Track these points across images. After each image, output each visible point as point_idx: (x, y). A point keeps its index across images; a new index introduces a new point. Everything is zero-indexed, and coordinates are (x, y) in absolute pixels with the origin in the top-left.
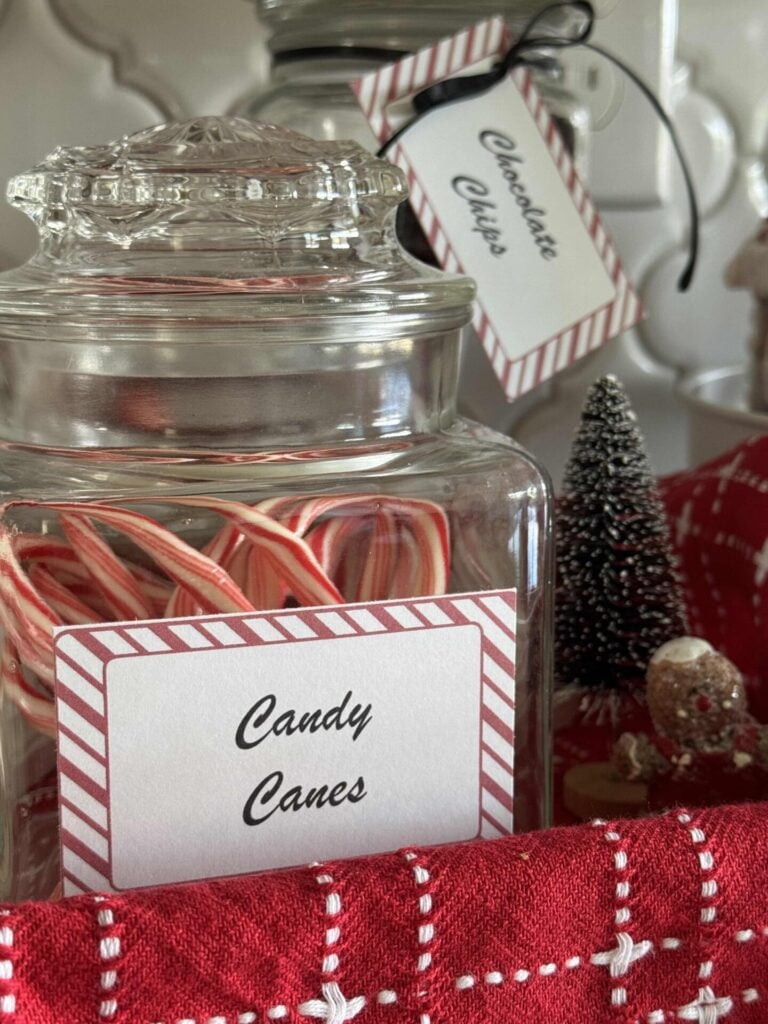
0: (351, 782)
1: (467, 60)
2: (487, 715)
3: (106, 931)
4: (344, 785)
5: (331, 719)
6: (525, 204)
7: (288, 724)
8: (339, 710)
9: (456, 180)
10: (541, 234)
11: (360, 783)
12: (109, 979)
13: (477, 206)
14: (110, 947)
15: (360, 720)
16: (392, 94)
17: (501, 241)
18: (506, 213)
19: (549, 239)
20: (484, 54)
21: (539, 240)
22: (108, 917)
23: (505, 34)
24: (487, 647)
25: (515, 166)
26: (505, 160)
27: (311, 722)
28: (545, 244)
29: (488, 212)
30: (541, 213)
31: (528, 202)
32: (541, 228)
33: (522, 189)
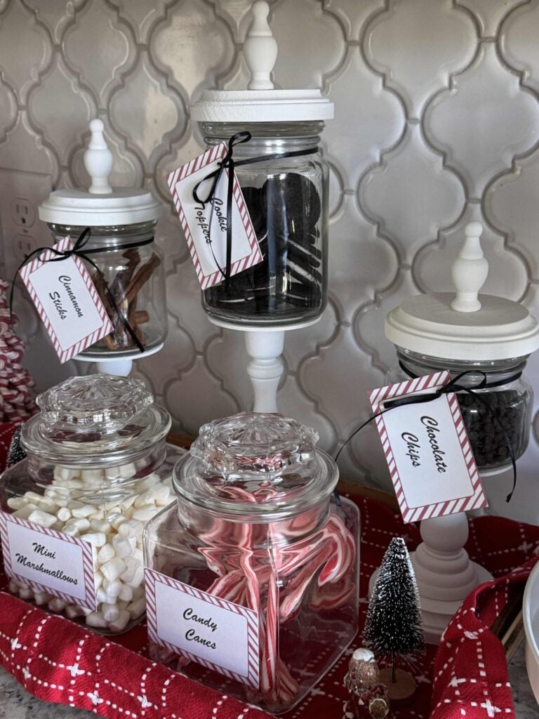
0: (212, 643)
1: (425, 387)
2: (250, 645)
4: (210, 642)
5: (206, 623)
6: (436, 449)
7: (195, 618)
9: (403, 435)
10: (441, 462)
11: (214, 644)
13: (410, 446)
15: (214, 627)
16: (385, 397)
17: (418, 461)
18: (425, 451)
19: (443, 464)
20: (435, 386)
21: (437, 464)
23: (448, 377)
24: (249, 625)
25: (435, 433)
26: (430, 430)
28: (441, 466)
29: (416, 448)
30: (444, 453)
31: (438, 448)
32: (441, 459)
33: (436, 442)
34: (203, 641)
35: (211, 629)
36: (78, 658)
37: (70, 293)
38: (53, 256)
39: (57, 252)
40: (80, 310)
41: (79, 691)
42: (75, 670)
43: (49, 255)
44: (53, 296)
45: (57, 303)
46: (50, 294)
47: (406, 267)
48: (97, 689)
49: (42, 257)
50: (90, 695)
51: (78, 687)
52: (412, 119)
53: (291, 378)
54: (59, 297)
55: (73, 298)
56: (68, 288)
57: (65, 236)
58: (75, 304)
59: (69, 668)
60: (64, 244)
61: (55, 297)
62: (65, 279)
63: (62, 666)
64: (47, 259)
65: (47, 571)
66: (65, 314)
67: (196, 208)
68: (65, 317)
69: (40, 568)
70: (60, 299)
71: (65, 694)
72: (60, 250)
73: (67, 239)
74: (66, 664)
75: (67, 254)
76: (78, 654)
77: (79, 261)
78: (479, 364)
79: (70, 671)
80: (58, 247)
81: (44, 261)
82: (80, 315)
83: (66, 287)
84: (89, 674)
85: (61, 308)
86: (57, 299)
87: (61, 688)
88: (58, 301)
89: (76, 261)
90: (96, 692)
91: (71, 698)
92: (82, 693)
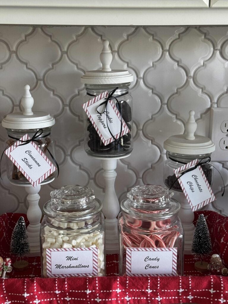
0: (157, 266)
1: (191, 166)
2: (173, 261)
3: (127, 280)
4: (156, 266)
5: (155, 259)
6: (198, 185)
7: (150, 259)
8: (156, 259)
9: (187, 183)
10: (200, 189)
11: (158, 266)
12: (127, 285)
13: (190, 186)
14: (128, 282)
15: (158, 260)
16: (179, 171)
17: (194, 190)
18: (195, 186)
19: (201, 189)
20: (194, 164)
21: (199, 190)
22: (128, 279)
23: (198, 161)
24: (173, 253)
25: (197, 180)
26: (195, 179)
27: (153, 259)
28: (201, 190)
29: (192, 186)
30: (201, 186)
31: (199, 184)
32: (200, 188)
33: (198, 183)
34: (153, 267)
35: (157, 261)
36: (118, 286)
37: (32, 157)
38: (21, 143)
39: (22, 141)
40: (39, 164)
41: (121, 298)
42: (118, 291)
43: (18, 143)
44: (24, 160)
45: (27, 163)
46: (22, 159)
47: (140, 130)
48: (127, 295)
49: (15, 144)
50: (126, 298)
51: (121, 297)
52: (140, 78)
53: (92, 181)
54: (27, 160)
55: (34, 159)
56: (31, 156)
57: (25, 135)
58: (36, 162)
59: (116, 290)
60: (25, 138)
61: (25, 160)
62: (29, 152)
63: (114, 290)
64: (18, 144)
65: (73, 267)
66: (31, 166)
67: (97, 116)
68: (32, 168)
69: (70, 267)
70: (27, 161)
71: (117, 300)
72: (24, 140)
73: (26, 135)
74: (115, 290)
75: (27, 142)
76: (118, 284)
77: (34, 144)
78: (201, 156)
79: (117, 292)
80: (22, 139)
81: (16, 146)
82: (39, 166)
83: (30, 155)
84: (123, 290)
85: (29, 164)
86: (26, 161)
87: (115, 299)
88: (27, 162)
89: (32, 144)
90: (127, 296)
91: (119, 302)
92: (123, 298)
